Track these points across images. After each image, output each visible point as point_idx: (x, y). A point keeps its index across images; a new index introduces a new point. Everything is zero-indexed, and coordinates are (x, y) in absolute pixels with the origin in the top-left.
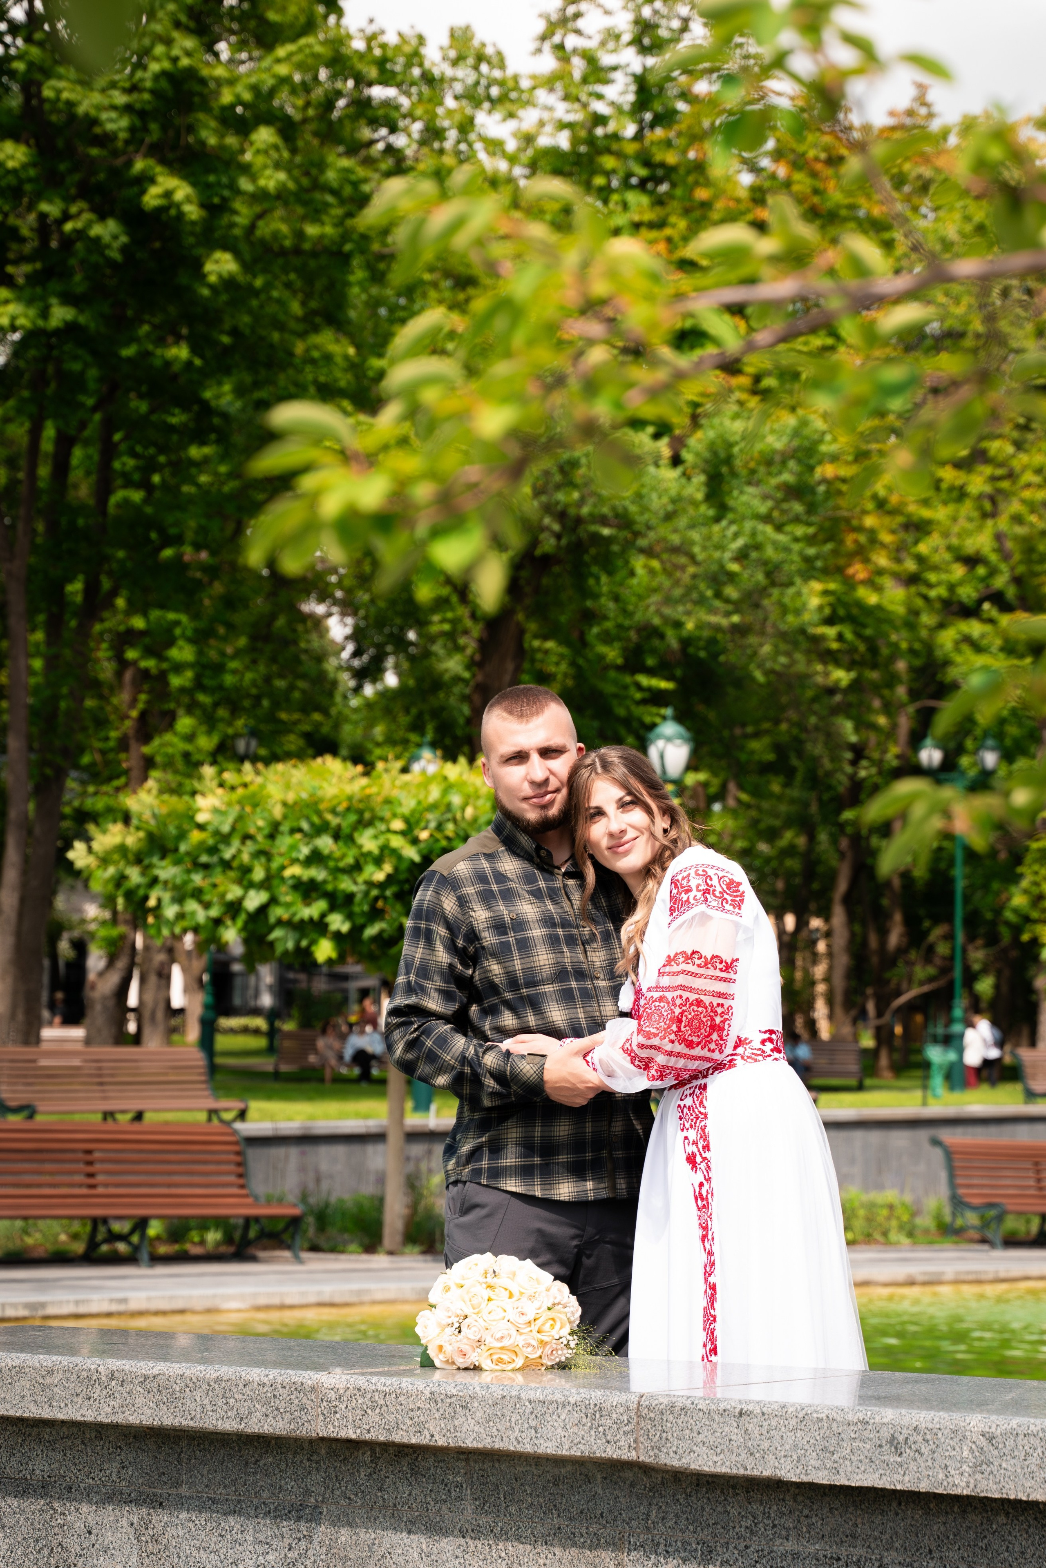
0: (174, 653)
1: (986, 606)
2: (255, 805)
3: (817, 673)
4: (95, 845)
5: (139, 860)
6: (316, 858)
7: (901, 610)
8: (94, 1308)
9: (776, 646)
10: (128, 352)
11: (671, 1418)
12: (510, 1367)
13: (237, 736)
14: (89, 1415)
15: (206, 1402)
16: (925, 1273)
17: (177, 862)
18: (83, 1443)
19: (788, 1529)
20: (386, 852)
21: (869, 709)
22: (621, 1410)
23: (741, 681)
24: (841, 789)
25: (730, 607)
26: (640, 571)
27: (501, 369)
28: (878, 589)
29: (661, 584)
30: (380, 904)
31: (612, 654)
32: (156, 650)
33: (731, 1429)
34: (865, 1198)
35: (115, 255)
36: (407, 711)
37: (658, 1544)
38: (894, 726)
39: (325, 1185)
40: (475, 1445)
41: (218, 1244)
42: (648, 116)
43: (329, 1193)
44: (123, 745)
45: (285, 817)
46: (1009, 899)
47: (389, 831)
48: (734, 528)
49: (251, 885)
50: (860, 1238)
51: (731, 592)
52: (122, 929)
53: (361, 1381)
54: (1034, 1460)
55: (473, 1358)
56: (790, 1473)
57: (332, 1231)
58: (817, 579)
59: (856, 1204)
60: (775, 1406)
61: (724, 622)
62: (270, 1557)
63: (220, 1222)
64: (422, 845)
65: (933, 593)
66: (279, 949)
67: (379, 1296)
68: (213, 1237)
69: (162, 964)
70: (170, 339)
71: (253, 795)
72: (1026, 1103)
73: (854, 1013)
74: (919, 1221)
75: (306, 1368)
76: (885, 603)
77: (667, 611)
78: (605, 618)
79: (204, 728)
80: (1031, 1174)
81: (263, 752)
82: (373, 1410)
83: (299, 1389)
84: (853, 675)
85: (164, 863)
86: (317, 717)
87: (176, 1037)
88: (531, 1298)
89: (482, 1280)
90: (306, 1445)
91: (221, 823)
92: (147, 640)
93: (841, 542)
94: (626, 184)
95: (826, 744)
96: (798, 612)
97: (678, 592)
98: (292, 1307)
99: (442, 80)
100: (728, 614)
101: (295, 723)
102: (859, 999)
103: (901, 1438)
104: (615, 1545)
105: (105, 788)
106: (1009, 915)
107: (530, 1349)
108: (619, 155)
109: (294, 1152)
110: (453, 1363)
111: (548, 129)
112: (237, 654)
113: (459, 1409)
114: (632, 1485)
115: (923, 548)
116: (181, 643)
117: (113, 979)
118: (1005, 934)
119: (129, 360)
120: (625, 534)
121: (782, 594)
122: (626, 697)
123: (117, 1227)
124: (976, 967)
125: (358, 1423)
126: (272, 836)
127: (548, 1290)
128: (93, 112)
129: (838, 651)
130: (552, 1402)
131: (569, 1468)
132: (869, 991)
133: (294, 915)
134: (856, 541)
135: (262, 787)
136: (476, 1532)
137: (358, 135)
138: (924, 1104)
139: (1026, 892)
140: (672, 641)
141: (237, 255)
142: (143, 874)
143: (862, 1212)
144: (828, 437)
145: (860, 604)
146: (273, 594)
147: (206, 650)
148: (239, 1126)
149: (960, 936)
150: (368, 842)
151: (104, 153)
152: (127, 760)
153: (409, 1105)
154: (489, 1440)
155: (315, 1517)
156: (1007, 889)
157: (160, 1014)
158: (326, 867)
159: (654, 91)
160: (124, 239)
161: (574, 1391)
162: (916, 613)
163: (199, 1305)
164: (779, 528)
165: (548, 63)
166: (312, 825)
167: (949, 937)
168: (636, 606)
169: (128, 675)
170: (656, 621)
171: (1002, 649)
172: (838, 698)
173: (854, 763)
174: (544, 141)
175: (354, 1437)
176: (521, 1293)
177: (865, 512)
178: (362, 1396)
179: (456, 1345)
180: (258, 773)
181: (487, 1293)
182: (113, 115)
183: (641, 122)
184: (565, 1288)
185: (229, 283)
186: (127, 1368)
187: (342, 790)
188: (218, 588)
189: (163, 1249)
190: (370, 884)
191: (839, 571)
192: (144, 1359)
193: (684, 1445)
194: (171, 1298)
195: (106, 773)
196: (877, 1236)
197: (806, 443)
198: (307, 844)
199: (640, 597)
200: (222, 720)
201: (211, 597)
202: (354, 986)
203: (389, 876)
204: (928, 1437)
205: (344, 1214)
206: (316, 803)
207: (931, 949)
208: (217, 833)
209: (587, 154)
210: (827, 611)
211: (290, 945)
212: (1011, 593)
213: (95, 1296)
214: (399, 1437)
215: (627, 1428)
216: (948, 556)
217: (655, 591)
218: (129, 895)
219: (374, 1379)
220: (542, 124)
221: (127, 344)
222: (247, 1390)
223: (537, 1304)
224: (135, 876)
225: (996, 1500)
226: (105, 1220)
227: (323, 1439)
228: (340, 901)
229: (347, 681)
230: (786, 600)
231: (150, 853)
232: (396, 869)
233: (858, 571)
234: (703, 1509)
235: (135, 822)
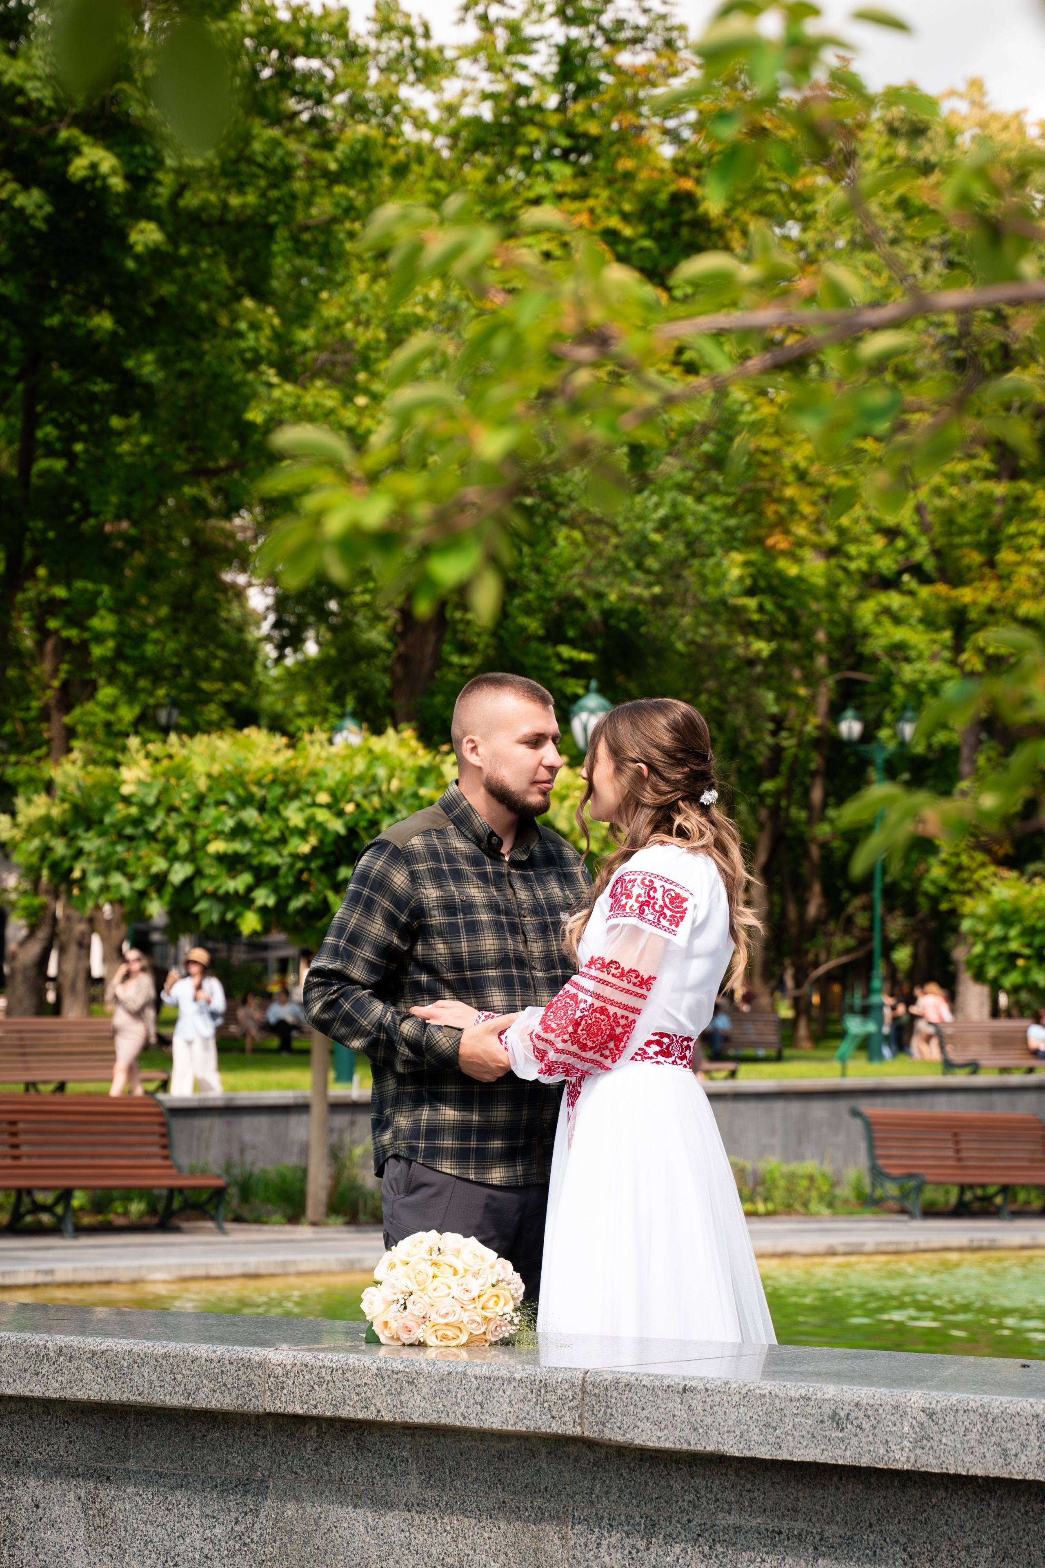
0: (95, 622)
1: (906, 578)
2: (180, 777)
3: (737, 644)
4: (20, 819)
5: (63, 831)
6: (241, 831)
7: (820, 581)
8: (20, 1280)
9: (696, 617)
10: (55, 321)
11: (615, 1394)
12: (455, 1343)
13: (158, 706)
14: (38, 1391)
15: (154, 1377)
16: (846, 1244)
17: (101, 834)
18: (30, 1418)
19: (730, 1503)
20: (312, 825)
21: (790, 678)
22: (566, 1386)
23: (661, 651)
24: (760, 760)
25: (651, 578)
26: (561, 542)
27: (498, 392)
28: (798, 560)
29: (583, 556)
30: (305, 876)
31: (533, 625)
32: (78, 620)
33: (675, 1405)
34: (786, 1168)
35: (39, 224)
36: (329, 681)
37: (602, 1518)
38: (814, 697)
39: (249, 1156)
40: (421, 1420)
41: (142, 1215)
42: (571, 87)
43: (253, 1163)
44: (45, 715)
45: (210, 789)
46: (927, 871)
47: (314, 804)
48: (655, 499)
49: (175, 858)
50: (780, 1208)
51: (652, 563)
52: (42, 899)
53: (308, 1357)
54: (973, 1436)
55: (419, 1334)
56: (733, 1448)
57: (256, 1202)
58: (737, 549)
59: (777, 1175)
60: (719, 1383)
61: (646, 593)
62: (217, 1531)
63: (144, 1193)
64: (347, 818)
65: (853, 566)
66: (204, 922)
67: (304, 1267)
68: (136, 1208)
69: (83, 934)
70: (93, 309)
71: (178, 768)
72: (944, 1074)
73: (773, 983)
74: (838, 1191)
75: (254, 1345)
76: (805, 573)
77: (590, 583)
78: (527, 589)
79: (124, 699)
80: (950, 1145)
81: (183, 721)
82: (320, 1385)
83: (247, 1364)
84: (773, 645)
85: (91, 834)
86: (237, 686)
87: (95, 1007)
88: (476, 1275)
89: (427, 1257)
90: (253, 1420)
91: (147, 795)
92: (68, 610)
93: (761, 514)
94: (549, 156)
95: (747, 715)
96: (718, 583)
97: (599, 564)
98: (217, 1278)
99: (367, 52)
100: (649, 585)
101: (216, 693)
102: (776, 970)
103: (843, 1414)
104: (558, 1518)
105: (26, 758)
106: (927, 886)
107: (474, 1326)
108: (543, 126)
109: (218, 1124)
110: (398, 1339)
111: (470, 100)
112: (159, 624)
113: (405, 1385)
114: (577, 1460)
115: (845, 521)
116: (102, 612)
117: (34, 949)
118: (924, 904)
119: (51, 329)
120: (547, 506)
121: (703, 565)
122: (547, 669)
123: (41, 1198)
124: (893, 936)
125: (305, 1398)
126: (197, 809)
127: (492, 1267)
128: (18, 81)
129: (759, 622)
130: (498, 1378)
131: (514, 1443)
132: (787, 962)
133: (219, 887)
134: (776, 512)
135: (187, 759)
136: (421, 1506)
137: (282, 107)
138: (844, 1074)
139: (944, 863)
140: (594, 611)
141: (161, 225)
142: (69, 846)
143: (782, 1183)
144: (748, 408)
145: (780, 575)
146: (194, 565)
147: (127, 619)
148: (161, 1096)
149: (879, 908)
150: (294, 816)
151: (28, 123)
152: (49, 730)
153: (332, 1075)
154: (435, 1415)
155: (262, 1490)
156: (925, 860)
157: (80, 984)
158: (252, 840)
159: (578, 61)
160: (48, 209)
161: (519, 1367)
162: (837, 585)
163: (125, 1277)
164: (699, 499)
165: (471, 33)
166: (238, 797)
167: (869, 907)
168: (558, 577)
169: (50, 645)
170: (578, 593)
171: (921, 621)
172: (759, 669)
173: (774, 733)
174: (466, 111)
175: (301, 1412)
176: (466, 1270)
177: (785, 484)
178: (310, 1372)
179: (402, 1321)
180: (183, 745)
181: (431, 1271)
182: (38, 84)
183: (564, 92)
184: (509, 1265)
185: (154, 253)
186: (75, 1344)
187: (267, 762)
188: (139, 558)
189: (87, 1220)
190: (295, 856)
191: (758, 542)
192: (92, 1335)
193: (629, 1420)
194: (97, 1269)
195: (28, 743)
196: (798, 1207)
197: (726, 415)
198: (232, 816)
199: (562, 568)
200: (143, 690)
201: (132, 568)
202: (273, 955)
203: (314, 849)
204: (870, 1413)
205: (267, 1185)
206: (241, 775)
207: (850, 921)
208: (142, 805)
209: (509, 125)
210: (748, 582)
211: (215, 917)
212: (930, 565)
213: (22, 1268)
214: (346, 1412)
215: (572, 1404)
216: (868, 528)
217: (576, 561)
218: (54, 867)
219: (321, 1356)
220: (465, 94)
221: (51, 315)
222: (195, 1366)
223: (481, 1281)
224: (60, 847)
225: (935, 1474)
226: (29, 1191)
227: (270, 1414)
228: (264, 874)
229: (269, 651)
230: (707, 571)
231: (75, 824)
232: (321, 841)
233: (778, 541)
234: (646, 1483)
235: (59, 793)
